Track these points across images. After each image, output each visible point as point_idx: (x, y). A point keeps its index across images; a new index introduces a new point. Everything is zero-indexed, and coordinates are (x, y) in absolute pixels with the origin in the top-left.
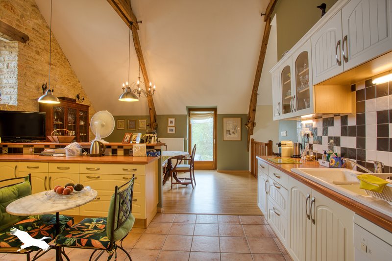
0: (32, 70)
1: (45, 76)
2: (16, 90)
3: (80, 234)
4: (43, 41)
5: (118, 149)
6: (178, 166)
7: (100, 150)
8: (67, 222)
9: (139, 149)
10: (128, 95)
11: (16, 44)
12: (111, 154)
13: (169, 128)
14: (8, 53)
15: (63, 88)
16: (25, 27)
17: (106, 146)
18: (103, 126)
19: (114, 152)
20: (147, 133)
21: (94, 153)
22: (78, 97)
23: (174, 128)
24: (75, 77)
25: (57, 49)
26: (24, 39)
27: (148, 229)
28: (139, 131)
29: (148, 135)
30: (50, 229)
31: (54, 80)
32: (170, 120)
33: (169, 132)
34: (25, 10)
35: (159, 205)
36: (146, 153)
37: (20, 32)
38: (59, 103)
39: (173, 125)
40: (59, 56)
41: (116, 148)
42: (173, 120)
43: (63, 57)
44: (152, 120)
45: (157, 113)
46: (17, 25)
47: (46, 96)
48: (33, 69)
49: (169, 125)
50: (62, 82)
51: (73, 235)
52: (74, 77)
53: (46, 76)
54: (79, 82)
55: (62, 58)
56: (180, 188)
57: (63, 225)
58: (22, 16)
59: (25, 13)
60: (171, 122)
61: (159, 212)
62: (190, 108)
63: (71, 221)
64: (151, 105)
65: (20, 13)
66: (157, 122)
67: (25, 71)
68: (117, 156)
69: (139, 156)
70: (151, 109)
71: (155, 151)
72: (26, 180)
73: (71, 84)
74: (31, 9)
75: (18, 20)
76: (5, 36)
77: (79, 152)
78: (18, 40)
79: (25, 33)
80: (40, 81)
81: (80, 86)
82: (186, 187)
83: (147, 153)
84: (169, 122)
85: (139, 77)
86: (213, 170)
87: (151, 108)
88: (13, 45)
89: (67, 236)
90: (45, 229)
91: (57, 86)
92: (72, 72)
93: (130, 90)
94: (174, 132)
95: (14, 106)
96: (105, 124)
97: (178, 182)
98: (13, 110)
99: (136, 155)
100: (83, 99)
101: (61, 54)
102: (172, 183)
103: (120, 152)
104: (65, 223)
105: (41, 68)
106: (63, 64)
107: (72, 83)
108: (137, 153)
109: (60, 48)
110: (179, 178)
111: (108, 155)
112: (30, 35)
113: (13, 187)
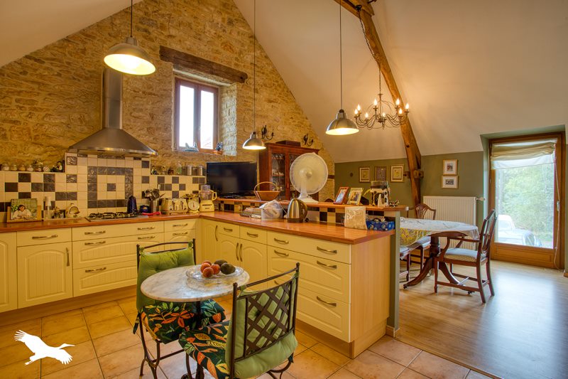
0: (251, 113)
1: (264, 117)
2: (236, 138)
3: (205, 342)
4: (261, 75)
5: (328, 213)
6: (449, 251)
7: (301, 213)
8: (213, 314)
9: (355, 214)
10: (340, 123)
11: (235, 86)
12: (318, 220)
13: (444, 179)
14: (229, 98)
15: (285, 129)
16: (243, 64)
17: (308, 206)
18: (308, 176)
19: (323, 217)
20: (372, 187)
21: (292, 217)
22: (305, 139)
23: (455, 179)
24: (301, 112)
25: (277, 82)
26: (242, 78)
27: (356, 363)
28: (359, 184)
29: (372, 191)
30: (188, 319)
31: (275, 120)
32: (446, 163)
33: (444, 186)
34: (243, 45)
35: (390, 321)
36: (365, 223)
37: (239, 72)
38: (265, 148)
39: (454, 172)
40: (280, 90)
41: (326, 210)
42: (453, 163)
43: (285, 90)
44: (412, 164)
45: (423, 153)
46: (236, 65)
47: (250, 140)
48: (252, 110)
49: (446, 172)
50: (285, 122)
51: (197, 341)
52: (299, 113)
53: (266, 117)
54: (307, 118)
55: (283, 91)
56: (456, 294)
57: (207, 317)
58: (241, 53)
59: (242, 48)
60: (450, 167)
61: (388, 335)
62: (491, 137)
63: (219, 315)
64: (409, 139)
65: (238, 50)
66: (422, 169)
67: (244, 114)
68: (326, 224)
69: (354, 228)
70: (408, 146)
71: (383, 220)
72: (190, 245)
73: (296, 123)
74: (248, 42)
75: (236, 59)
76: (226, 80)
77: (278, 215)
78: (237, 81)
79: (243, 70)
80: (259, 125)
81: (308, 124)
82: (469, 295)
83: (368, 223)
84: (446, 168)
85: (380, 95)
86: (555, 268)
87: (408, 143)
88: (232, 88)
89: (188, 340)
90: (185, 317)
91: (279, 128)
92: (298, 108)
93: (344, 115)
94: (455, 186)
95: (234, 157)
96: (311, 173)
97: (453, 283)
98: (233, 161)
99: (350, 225)
100: (312, 141)
101: (282, 86)
102: (437, 283)
103: (331, 218)
104: (211, 315)
105: (260, 108)
106: (286, 98)
107: (297, 121)
108: (351, 221)
109: (281, 79)
110: (454, 274)
111: (314, 222)
112: (249, 72)
113: (174, 253)
